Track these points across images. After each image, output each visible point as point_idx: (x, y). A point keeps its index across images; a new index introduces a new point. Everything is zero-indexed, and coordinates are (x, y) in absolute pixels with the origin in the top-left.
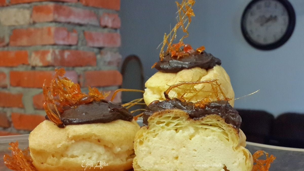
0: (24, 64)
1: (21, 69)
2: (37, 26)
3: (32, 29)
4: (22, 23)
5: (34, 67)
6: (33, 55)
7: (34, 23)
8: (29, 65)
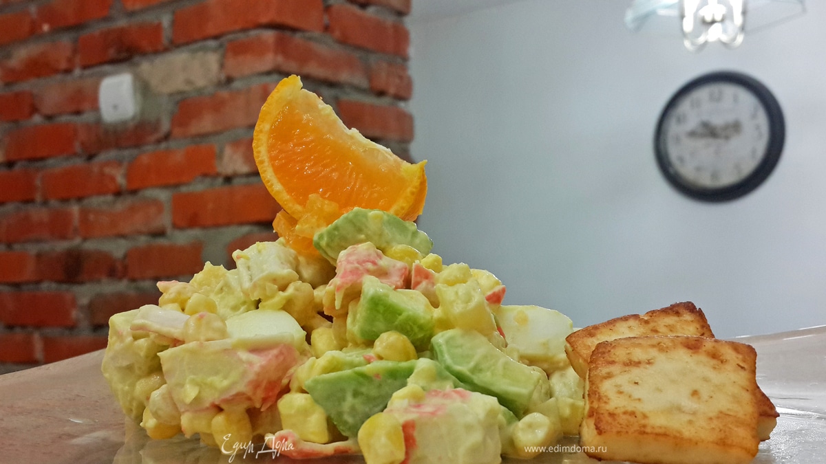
0: (205, 175)
1: (198, 187)
2: (237, 85)
3: (224, 93)
4: (201, 82)
5: (228, 179)
6: (228, 151)
7: (229, 80)
8: (218, 175)
